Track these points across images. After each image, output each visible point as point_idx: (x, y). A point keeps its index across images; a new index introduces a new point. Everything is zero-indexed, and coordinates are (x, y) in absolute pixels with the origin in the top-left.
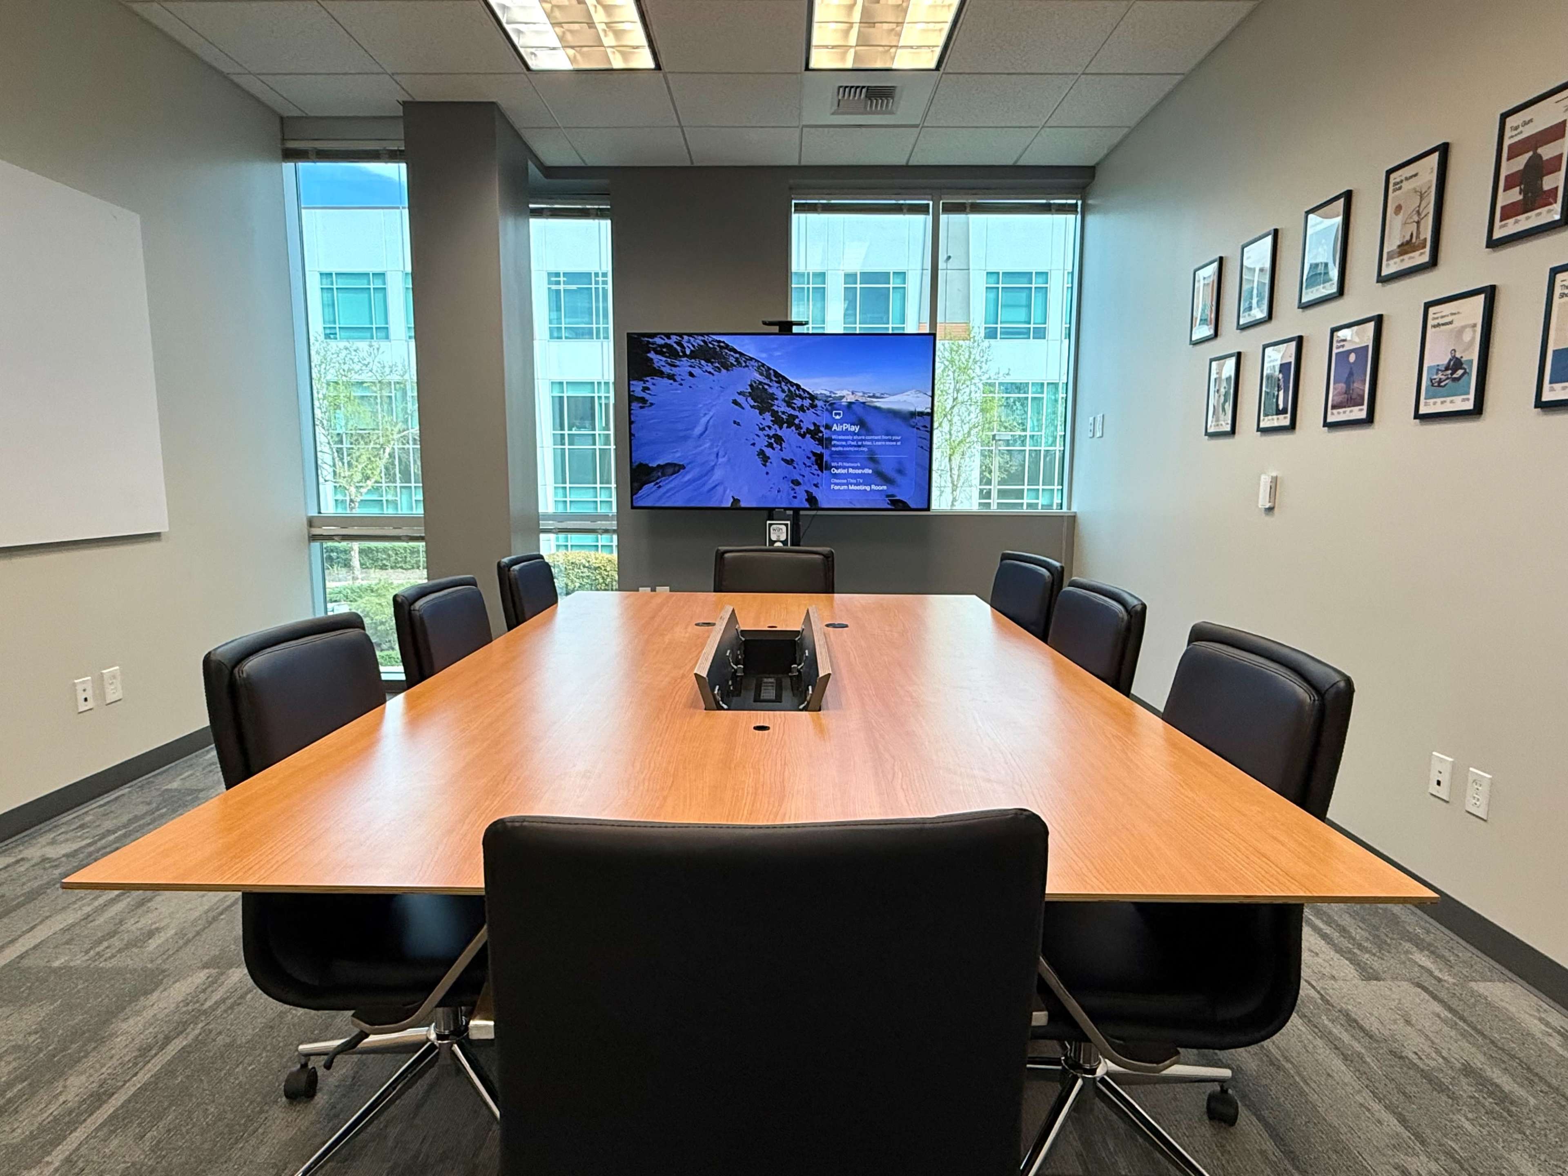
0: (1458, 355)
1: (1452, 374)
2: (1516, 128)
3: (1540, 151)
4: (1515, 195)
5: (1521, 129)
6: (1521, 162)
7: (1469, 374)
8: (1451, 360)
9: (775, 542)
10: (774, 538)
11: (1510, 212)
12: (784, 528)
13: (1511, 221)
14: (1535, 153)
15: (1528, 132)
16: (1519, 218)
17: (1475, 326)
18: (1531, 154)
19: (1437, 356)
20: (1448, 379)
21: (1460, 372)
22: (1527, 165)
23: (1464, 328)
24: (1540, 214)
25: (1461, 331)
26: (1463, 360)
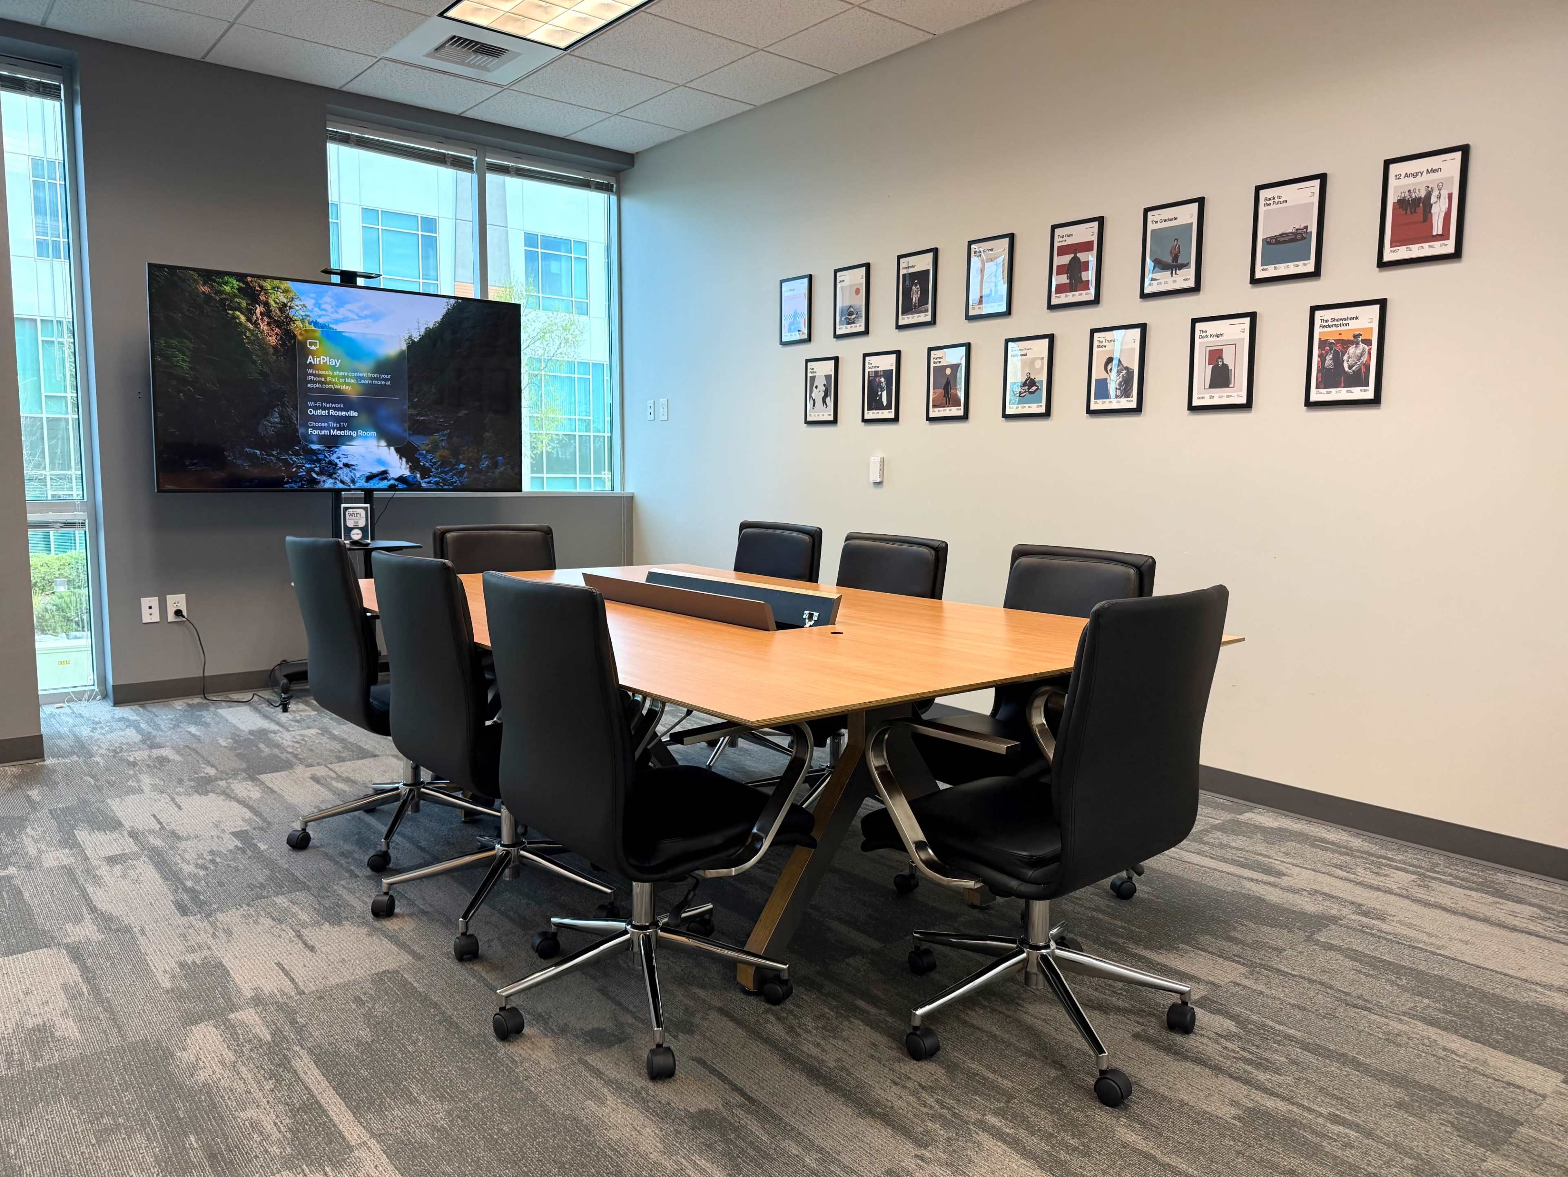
0: (1032, 377)
1: (1029, 389)
2: (1062, 237)
3: (1078, 255)
4: (1064, 279)
5: (1065, 238)
6: (1066, 259)
7: (1041, 390)
8: (1027, 380)
9: (352, 529)
10: (350, 524)
11: (1061, 289)
12: (363, 512)
13: (1063, 295)
14: (1075, 256)
15: (1070, 241)
16: (1068, 294)
17: (1042, 358)
18: (1072, 255)
19: (1016, 377)
20: (1026, 392)
21: (1034, 388)
22: (1071, 261)
23: (1036, 359)
24: (1081, 294)
25: (1033, 360)
26: (1036, 380)
